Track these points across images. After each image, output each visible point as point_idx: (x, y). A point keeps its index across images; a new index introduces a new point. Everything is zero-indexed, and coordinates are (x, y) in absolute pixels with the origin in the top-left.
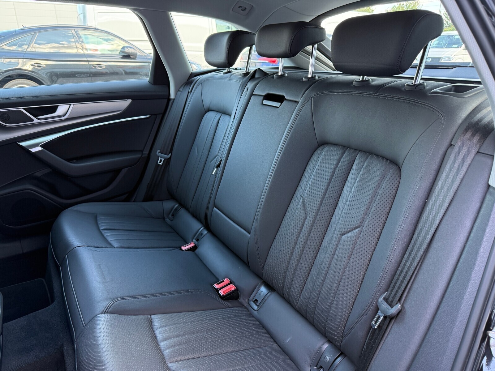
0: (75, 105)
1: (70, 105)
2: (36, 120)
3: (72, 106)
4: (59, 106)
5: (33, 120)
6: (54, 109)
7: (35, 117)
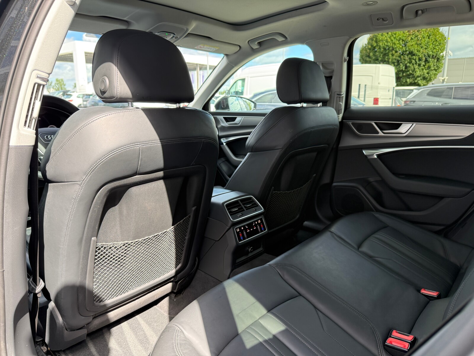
0: (417, 125)
1: (413, 124)
2: (381, 134)
3: (414, 125)
4: (403, 124)
5: (378, 133)
6: (397, 126)
7: (381, 129)
